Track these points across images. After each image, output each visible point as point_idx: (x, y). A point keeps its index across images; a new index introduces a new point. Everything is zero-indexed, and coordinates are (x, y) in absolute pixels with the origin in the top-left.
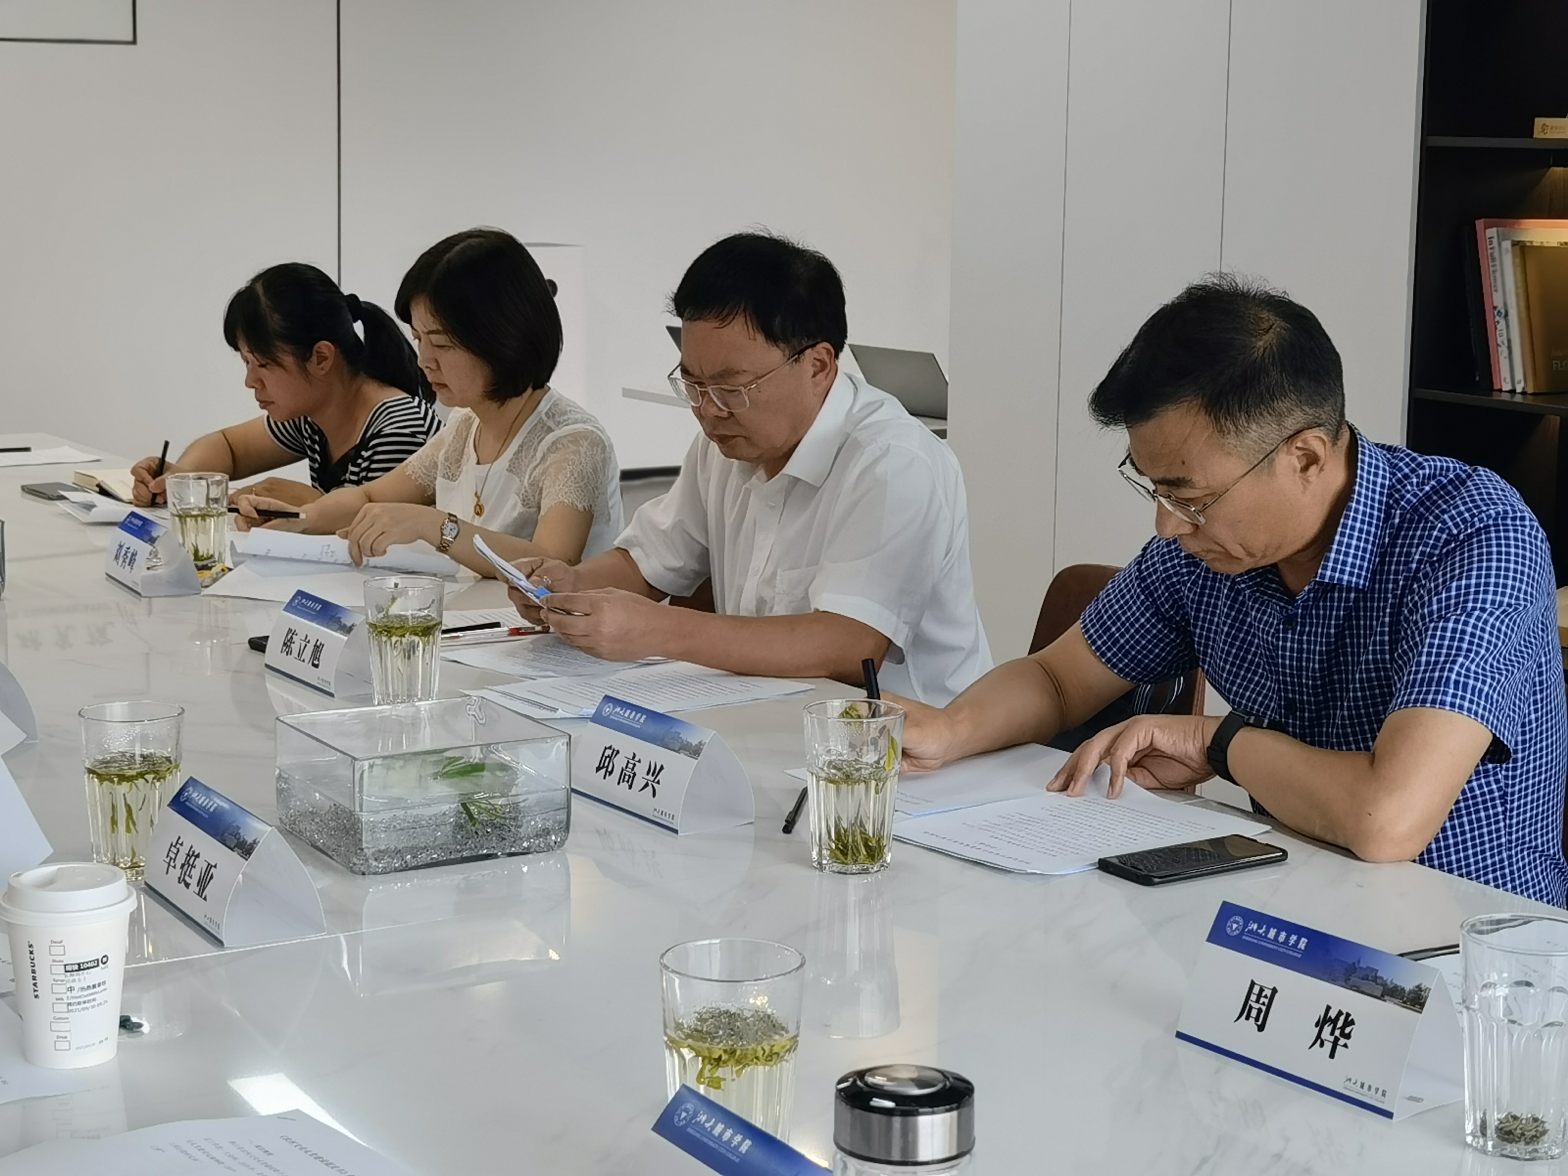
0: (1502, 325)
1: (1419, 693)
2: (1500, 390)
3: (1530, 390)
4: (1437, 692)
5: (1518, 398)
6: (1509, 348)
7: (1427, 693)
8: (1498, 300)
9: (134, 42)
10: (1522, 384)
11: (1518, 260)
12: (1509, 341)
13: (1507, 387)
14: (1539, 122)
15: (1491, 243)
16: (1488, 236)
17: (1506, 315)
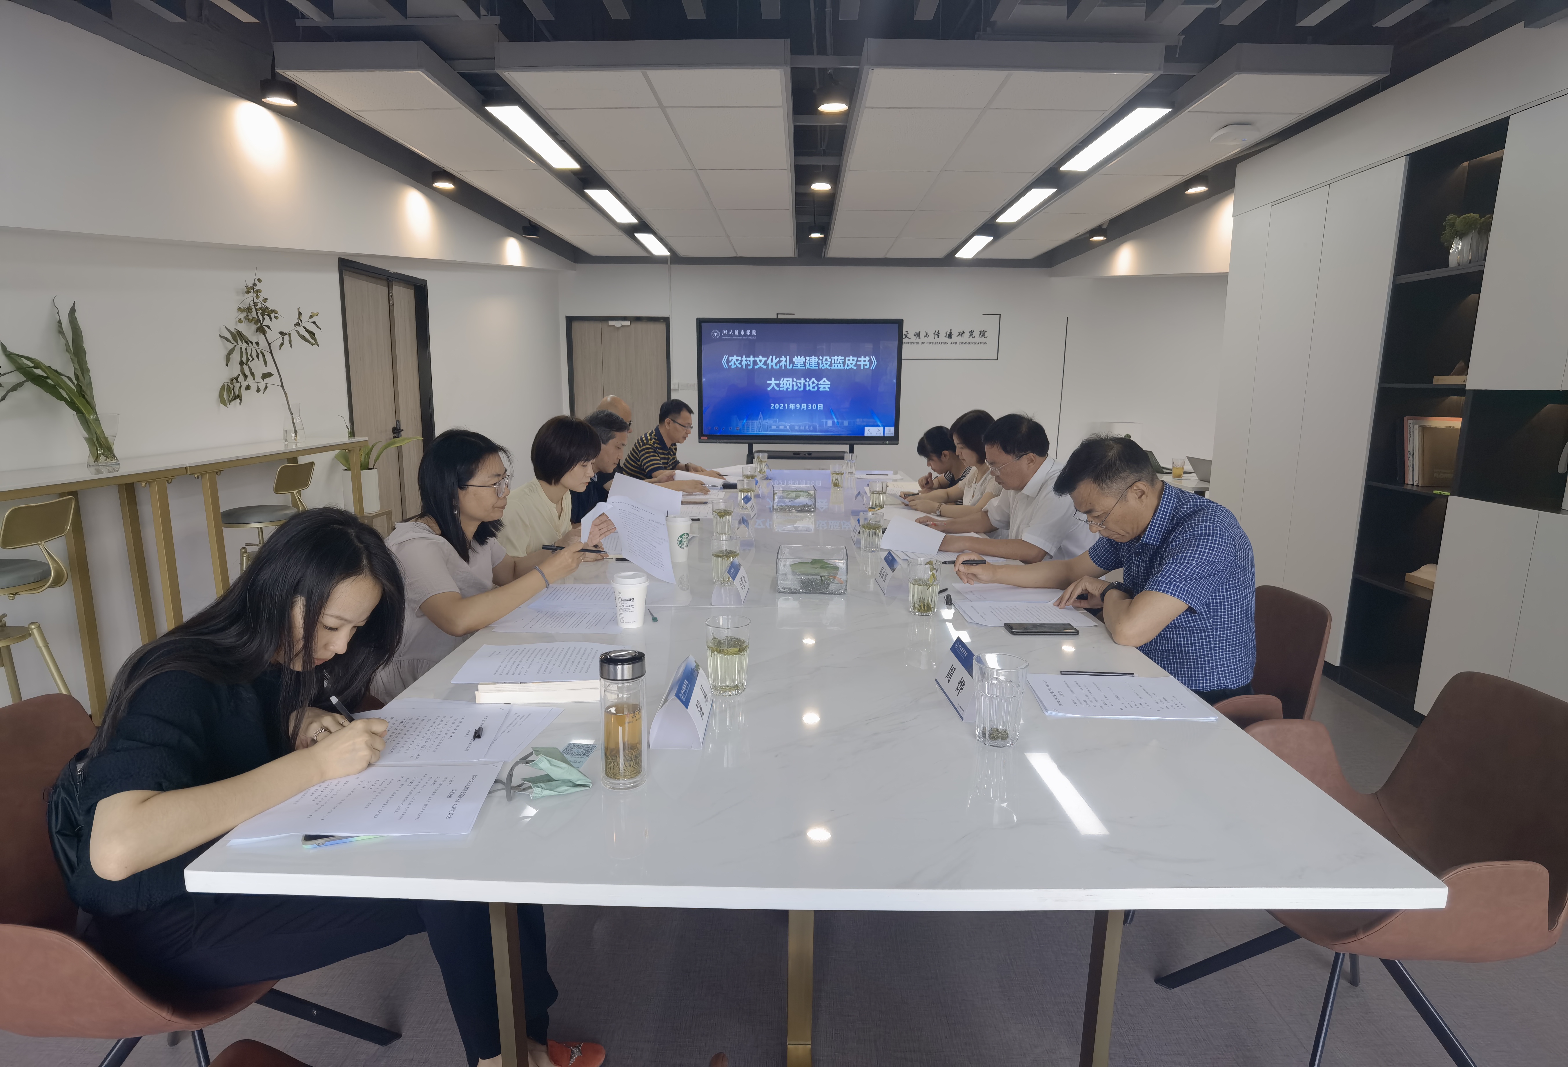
0: (1411, 458)
1: (1152, 585)
2: (1408, 484)
3: (1420, 485)
4: (1158, 586)
5: (1415, 488)
6: (1413, 467)
7: (1155, 585)
8: (1410, 449)
9: (997, 359)
10: (1417, 482)
11: (1420, 433)
12: (1413, 465)
13: (1410, 483)
14: (1435, 378)
15: (1410, 426)
16: (1409, 423)
17: (1413, 454)
